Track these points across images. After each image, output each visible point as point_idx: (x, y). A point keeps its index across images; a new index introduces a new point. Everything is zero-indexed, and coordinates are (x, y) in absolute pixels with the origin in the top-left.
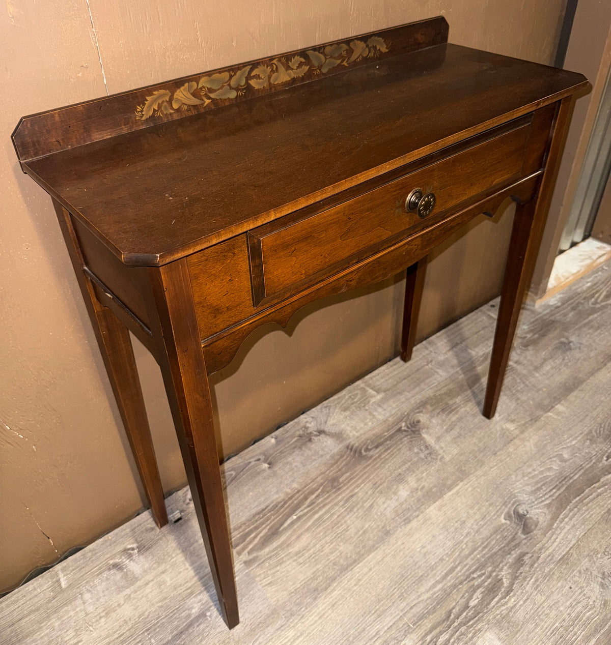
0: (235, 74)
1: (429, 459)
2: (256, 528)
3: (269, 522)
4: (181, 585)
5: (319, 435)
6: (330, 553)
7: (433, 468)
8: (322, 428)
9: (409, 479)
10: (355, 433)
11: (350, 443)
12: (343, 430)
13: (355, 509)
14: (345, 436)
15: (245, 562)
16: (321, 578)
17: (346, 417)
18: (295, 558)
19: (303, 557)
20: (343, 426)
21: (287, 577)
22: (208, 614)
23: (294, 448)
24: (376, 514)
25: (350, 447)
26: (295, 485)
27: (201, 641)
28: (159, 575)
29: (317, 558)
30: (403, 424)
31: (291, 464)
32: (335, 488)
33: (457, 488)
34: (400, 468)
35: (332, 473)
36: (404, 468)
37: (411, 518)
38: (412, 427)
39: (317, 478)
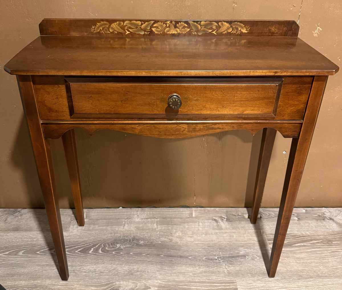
3: (289, 240)
4: (239, 241)
5: (329, 220)
6: (314, 267)
8: (333, 218)
13: (336, 257)
16: (305, 273)
18: (296, 259)
19: (300, 261)
22: (247, 257)
23: (314, 219)
26: (308, 233)
27: (240, 264)
28: (232, 233)
29: (306, 265)
31: (310, 224)
32: (329, 244)
35: (330, 238)
39: (321, 235)
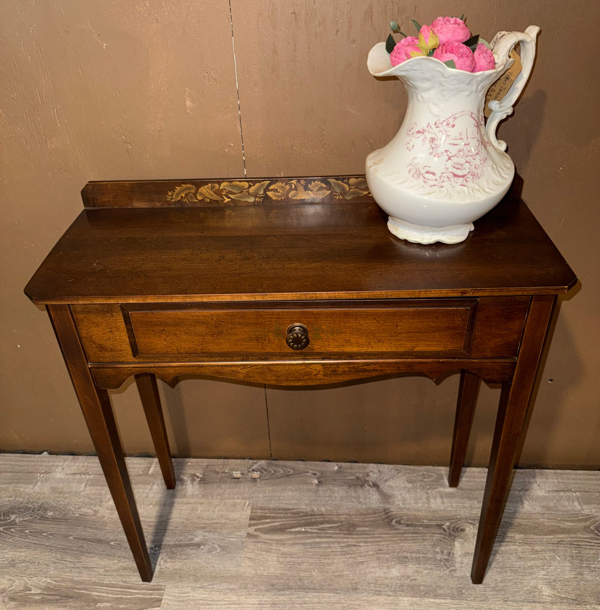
0: (254, 185)
1: (442, 563)
2: (273, 518)
3: (285, 520)
4: (203, 518)
5: (371, 487)
6: (304, 570)
7: (438, 572)
8: (379, 483)
9: (410, 566)
10: (401, 503)
11: (391, 508)
12: (394, 495)
13: (348, 556)
14: (391, 500)
15: (248, 534)
16: (283, 581)
17: (405, 488)
18: (279, 555)
19: (284, 559)
20: (396, 493)
21: (264, 563)
22: (202, 547)
23: (346, 483)
24: (360, 570)
25: (387, 511)
26: (323, 509)
27: (185, 559)
28: (197, 503)
29: (292, 566)
30: (448, 524)
31: (334, 493)
32: (348, 531)
33: (443, 601)
34: (411, 552)
35: (356, 519)
36: (414, 555)
37: (382, 593)
38: (453, 530)
39: (342, 515)
